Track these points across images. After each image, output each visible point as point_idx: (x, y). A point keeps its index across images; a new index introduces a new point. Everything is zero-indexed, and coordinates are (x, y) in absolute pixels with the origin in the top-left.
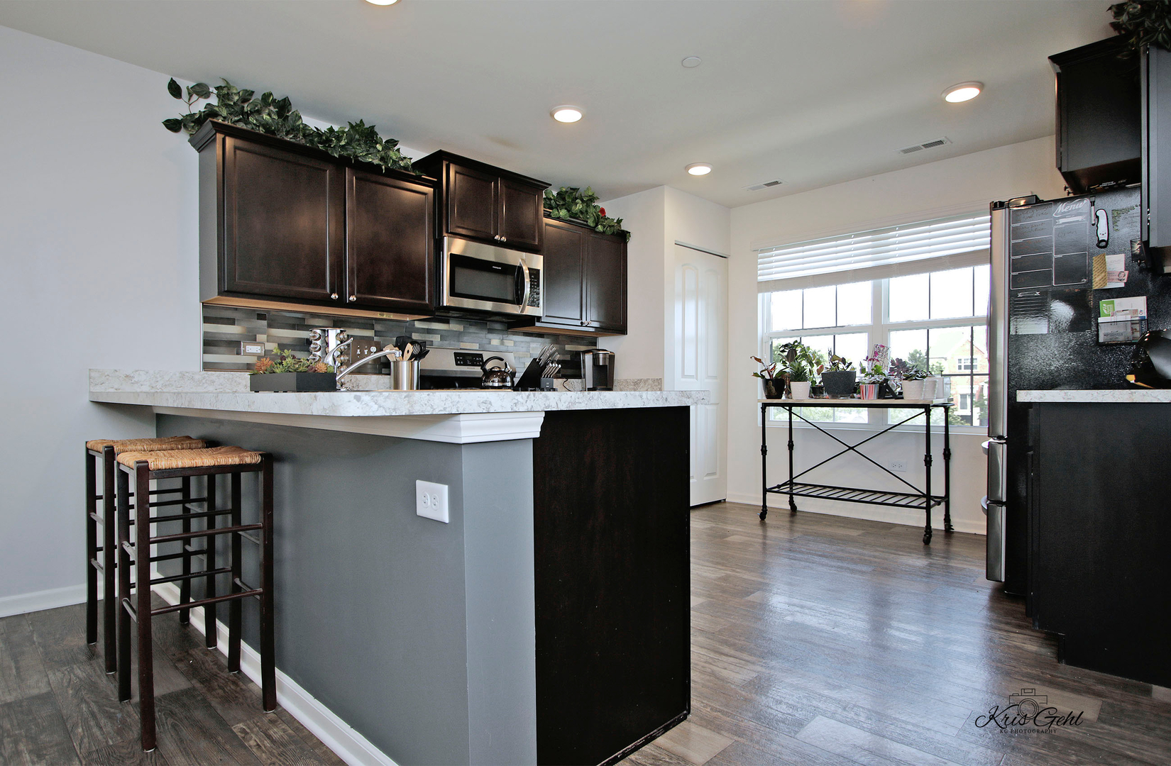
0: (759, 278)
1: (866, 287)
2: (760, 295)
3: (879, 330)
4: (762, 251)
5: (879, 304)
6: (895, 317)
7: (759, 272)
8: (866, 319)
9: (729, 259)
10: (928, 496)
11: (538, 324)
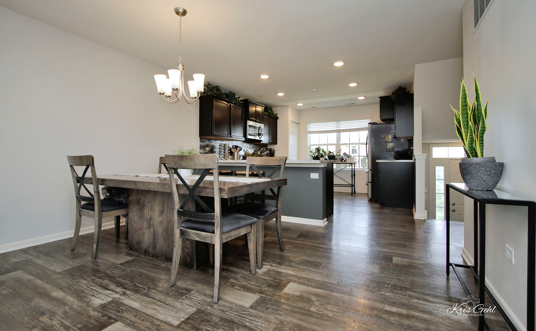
0: (308, 130)
1: (335, 135)
2: (308, 135)
3: (338, 145)
4: (309, 123)
5: (339, 139)
6: (342, 142)
7: (308, 129)
8: (335, 142)
9: (300, 124)
10: (352, 185)
11: (261, 142)
